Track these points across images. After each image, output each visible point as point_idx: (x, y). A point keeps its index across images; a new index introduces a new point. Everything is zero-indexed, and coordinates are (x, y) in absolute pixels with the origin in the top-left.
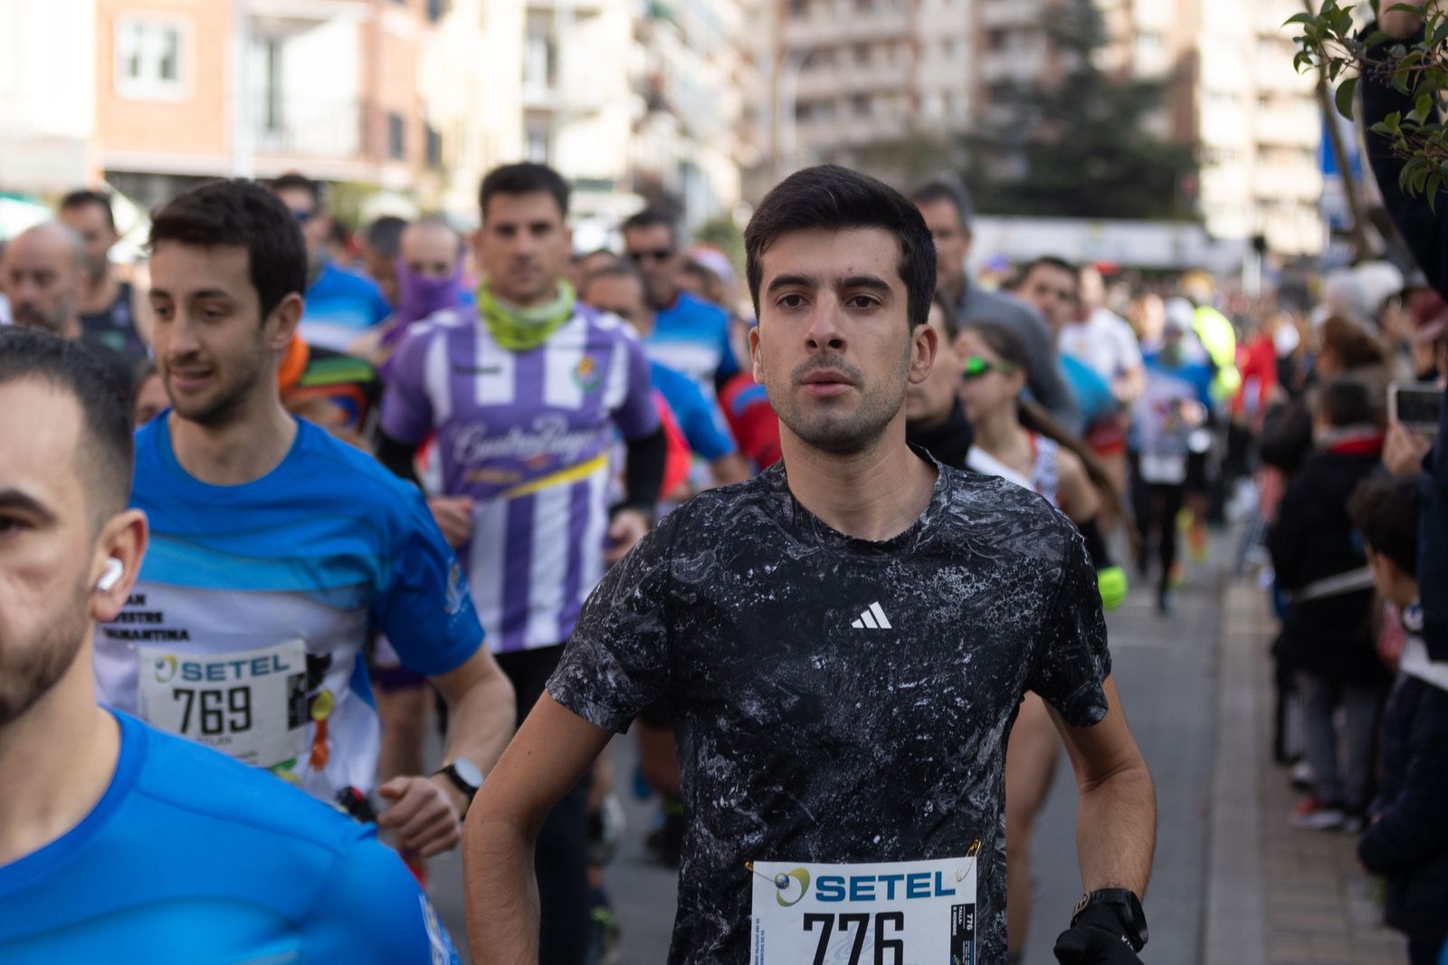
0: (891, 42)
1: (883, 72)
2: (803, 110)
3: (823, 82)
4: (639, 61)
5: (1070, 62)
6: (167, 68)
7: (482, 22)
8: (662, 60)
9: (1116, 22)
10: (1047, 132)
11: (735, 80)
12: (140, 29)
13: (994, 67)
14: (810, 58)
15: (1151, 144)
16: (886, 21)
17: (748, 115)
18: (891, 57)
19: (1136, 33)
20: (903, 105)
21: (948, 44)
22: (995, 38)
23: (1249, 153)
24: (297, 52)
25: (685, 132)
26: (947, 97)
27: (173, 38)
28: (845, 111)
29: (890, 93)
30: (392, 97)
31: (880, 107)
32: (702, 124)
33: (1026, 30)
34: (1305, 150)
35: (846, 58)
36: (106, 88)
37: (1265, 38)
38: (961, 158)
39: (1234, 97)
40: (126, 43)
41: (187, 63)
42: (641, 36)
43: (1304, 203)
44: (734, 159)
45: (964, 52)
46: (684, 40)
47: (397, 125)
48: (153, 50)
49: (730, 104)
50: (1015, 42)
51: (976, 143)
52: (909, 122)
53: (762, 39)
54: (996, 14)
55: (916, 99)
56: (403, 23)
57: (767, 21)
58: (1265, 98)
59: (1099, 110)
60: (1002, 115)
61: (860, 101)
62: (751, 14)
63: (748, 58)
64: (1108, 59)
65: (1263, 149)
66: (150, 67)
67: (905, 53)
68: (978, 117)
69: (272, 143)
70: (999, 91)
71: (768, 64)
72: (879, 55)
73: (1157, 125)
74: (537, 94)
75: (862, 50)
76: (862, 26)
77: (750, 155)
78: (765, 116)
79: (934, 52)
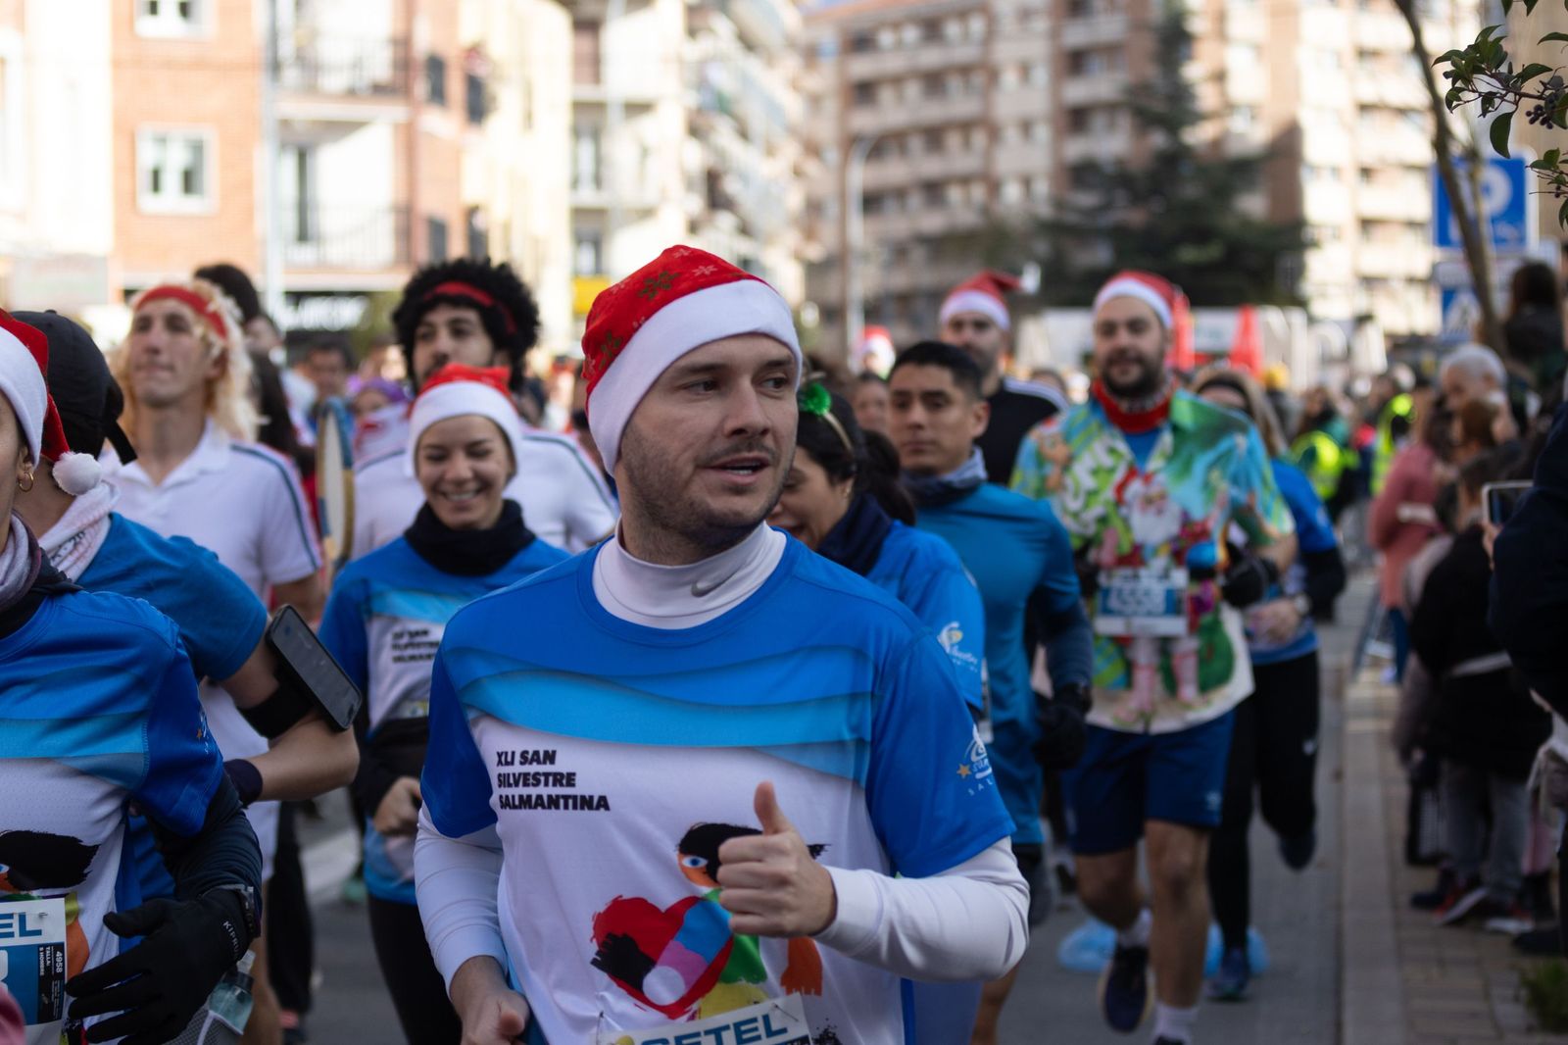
0: (966, 126)
1: (958, 159)
2: (872, 202)
3: (894, 171)
4: (695, 157)
5: (1158, 140)
6: (190, 181)
7: (528, 118)
8: (721, 154)
9: (1207, 97)
10: (1134, 217)
11: (798, 173)
12: (162, 141)
13: (1076, 149)
14: (878, 147)
15: (1247, 223)
16: (960, 104)
17: (814, 207)
18: (967, 144)
19: (1229, 107)
20: (978, 192)
21: (1026, 127)
22: (1077, 119)
23: (1351, 230)
24: (330, 160)
25: (745, 230)
26: (1027, 182)
27: (198, 148)
28: (915, 200)
29: (965, 180)
30: (432, 202)
31: (955, 194)
32: (764, 221)
33: (1111, 107)
34: (1412, 225)
35: (916, 144)
36: (126, 204)
37: (1365, 108)
38: (1042, 247)
39: (1336, 171)
40: (148, 156)
41: (212, 176)
42: (695, 131)
43: (1411, 280)
44: (798, 257)
45: (1043, 133)
46: (744, 134)
47: (438, 230)
48: (176, 161)
49: (794, 199)
50: (1099, 121)
51: (1058, 229)
52: (985, 211)
53: (826, 130)
54: (1078, 91)
55: (994, 186)
56: (442, 124)
57: (831, 106)
58: (1366, 172)
59: (1191, 191)
60: (1087, 199)
61: (933, 190)
62: (815, 101)
63: (812, 149)
64: (1198, 135)
65: (1367, 224)
66: (172, 180)
67: (979, 139)
68: (1059, 204)
69: (306, 254)
70: (1082, 173)
71: (833, 155)
72: (953, 140)
73: (1253, 205)
74: (588, 197)
75: (934, 136)
76: (933, 112)
77: (815, 252)
78: (832, 209)
79: (1012, 135)
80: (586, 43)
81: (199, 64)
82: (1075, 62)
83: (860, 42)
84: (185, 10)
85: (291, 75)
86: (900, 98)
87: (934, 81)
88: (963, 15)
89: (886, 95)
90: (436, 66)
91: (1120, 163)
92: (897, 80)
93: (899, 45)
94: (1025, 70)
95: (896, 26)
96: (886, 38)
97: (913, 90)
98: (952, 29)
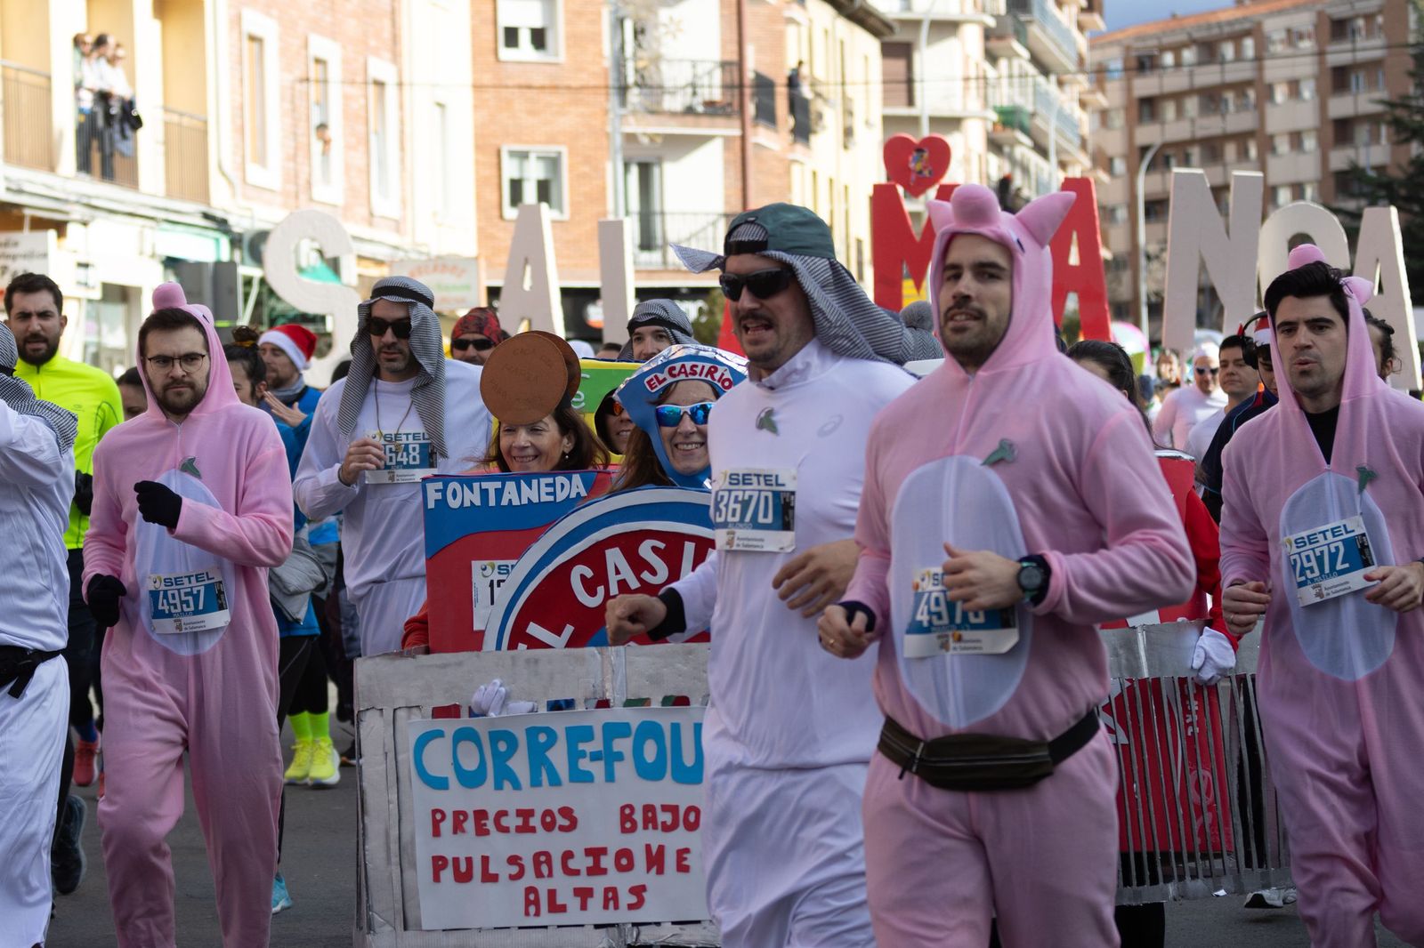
0: (1241, 138)
2: (1154, 208)
4: (994, 166)
5: (1416, 150)
6: (544, 190)
7: (848, 132)
12: (523, 156)
13: (1343, 158)
16: (1237, 120)
18: (1243, 154)
21: (1296, 137)
22: (1342, 130)
26: (1297, 188)
27: (553, 163)
33: (1373, 119)
35: (1195, 152)
36: (491, 214)
40: (510, 170)
41: (566, 187)
42: (995, 146)
45: (1310, 143)
46: (1042, 151)
48: (534, 172)
50: (1362, 133)
53: (1114, 143)
54: (1341, 106)
55: (1267, 191)
56: (770, 140)
57: (1118, 120)
60: (1352, 201)
62: (1104, 115)
63: (1103, 161)
66: (531, 191)
67: (1254, 147)
69: (648, 259)
70: (1346, 179)
71: (1120, 166)
72: (1230, 150)
75: (1213, 147)
76: (1212, 126)
78: (1122, 214)
79: (1283, 146)
80: (899, 65)
81: (555, 88)
82: (1340, 79)
83: (1144, 64)
84: (539, 38)
85: (634, 96)
86: (1180, 112)
87: (1211, 97)
88: (1237, 38)
89: (1169, 110)
90: (764, 86)
91: (1380, 169)
92: (1178, 97)
93: (1178, 64)
94: (1294, 86)
95: (1177, 49)
96: (1168, 59)
97: (1192, 104)
98: (1228, 50)
